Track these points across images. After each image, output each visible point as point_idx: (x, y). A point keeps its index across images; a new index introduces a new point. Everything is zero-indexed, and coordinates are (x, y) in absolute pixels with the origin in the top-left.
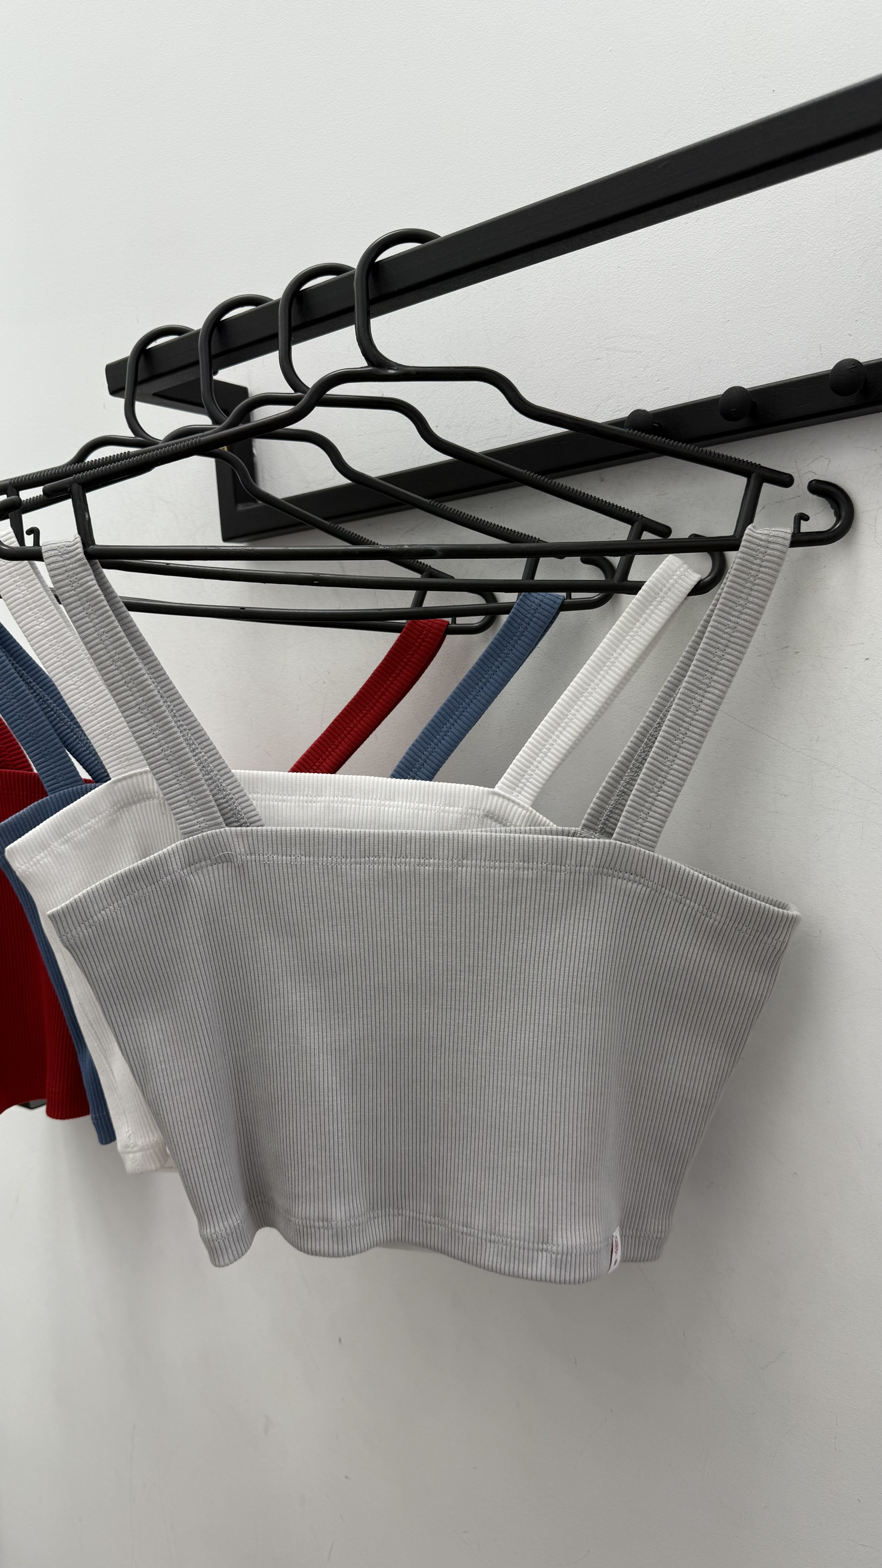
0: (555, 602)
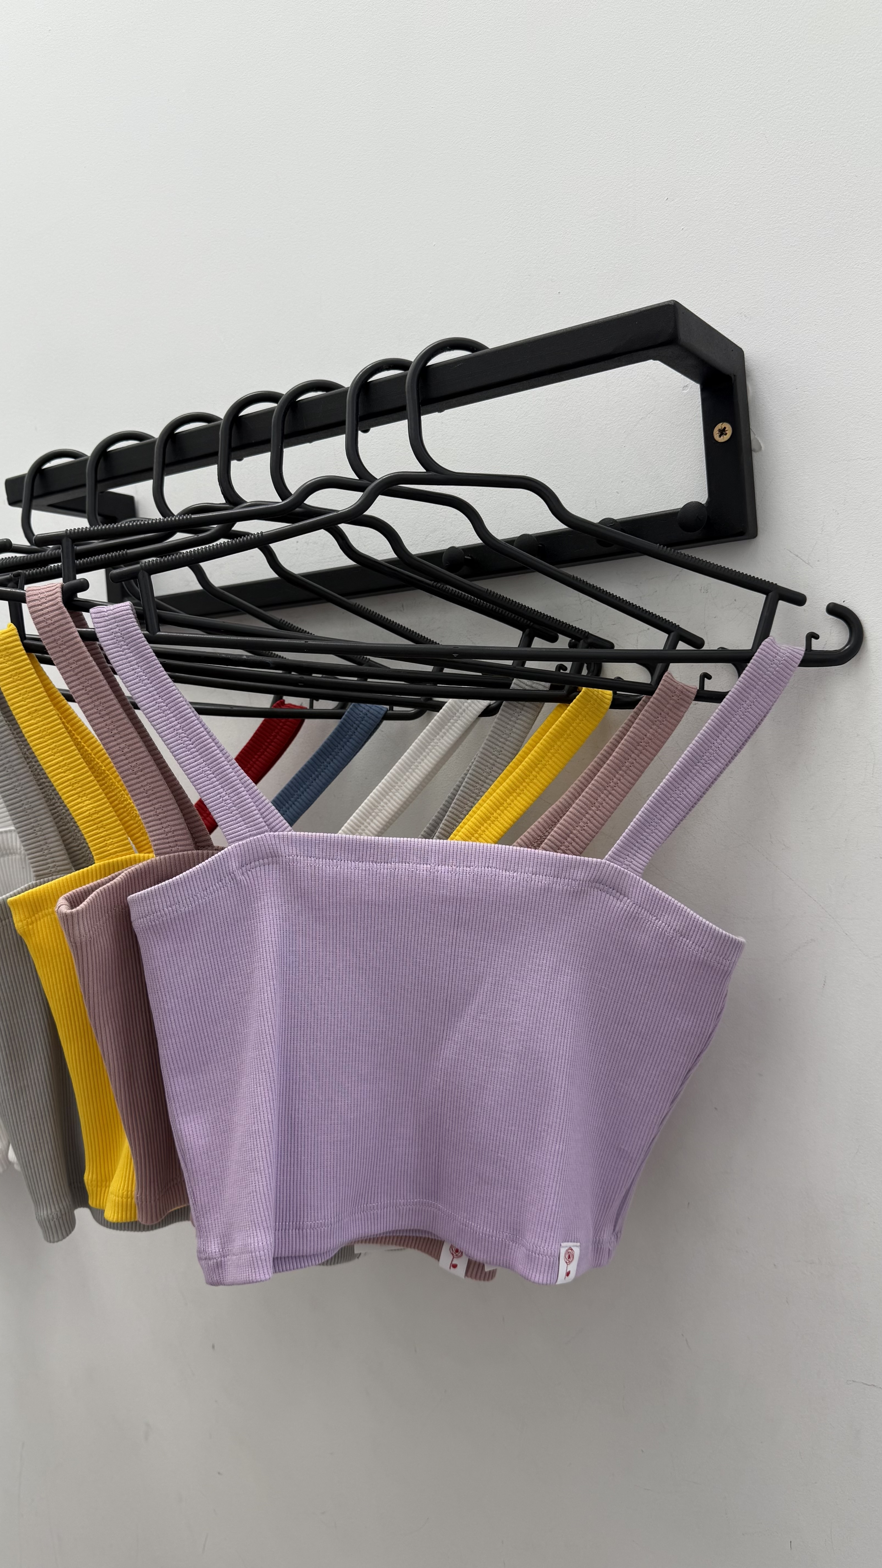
0: (379, 713)
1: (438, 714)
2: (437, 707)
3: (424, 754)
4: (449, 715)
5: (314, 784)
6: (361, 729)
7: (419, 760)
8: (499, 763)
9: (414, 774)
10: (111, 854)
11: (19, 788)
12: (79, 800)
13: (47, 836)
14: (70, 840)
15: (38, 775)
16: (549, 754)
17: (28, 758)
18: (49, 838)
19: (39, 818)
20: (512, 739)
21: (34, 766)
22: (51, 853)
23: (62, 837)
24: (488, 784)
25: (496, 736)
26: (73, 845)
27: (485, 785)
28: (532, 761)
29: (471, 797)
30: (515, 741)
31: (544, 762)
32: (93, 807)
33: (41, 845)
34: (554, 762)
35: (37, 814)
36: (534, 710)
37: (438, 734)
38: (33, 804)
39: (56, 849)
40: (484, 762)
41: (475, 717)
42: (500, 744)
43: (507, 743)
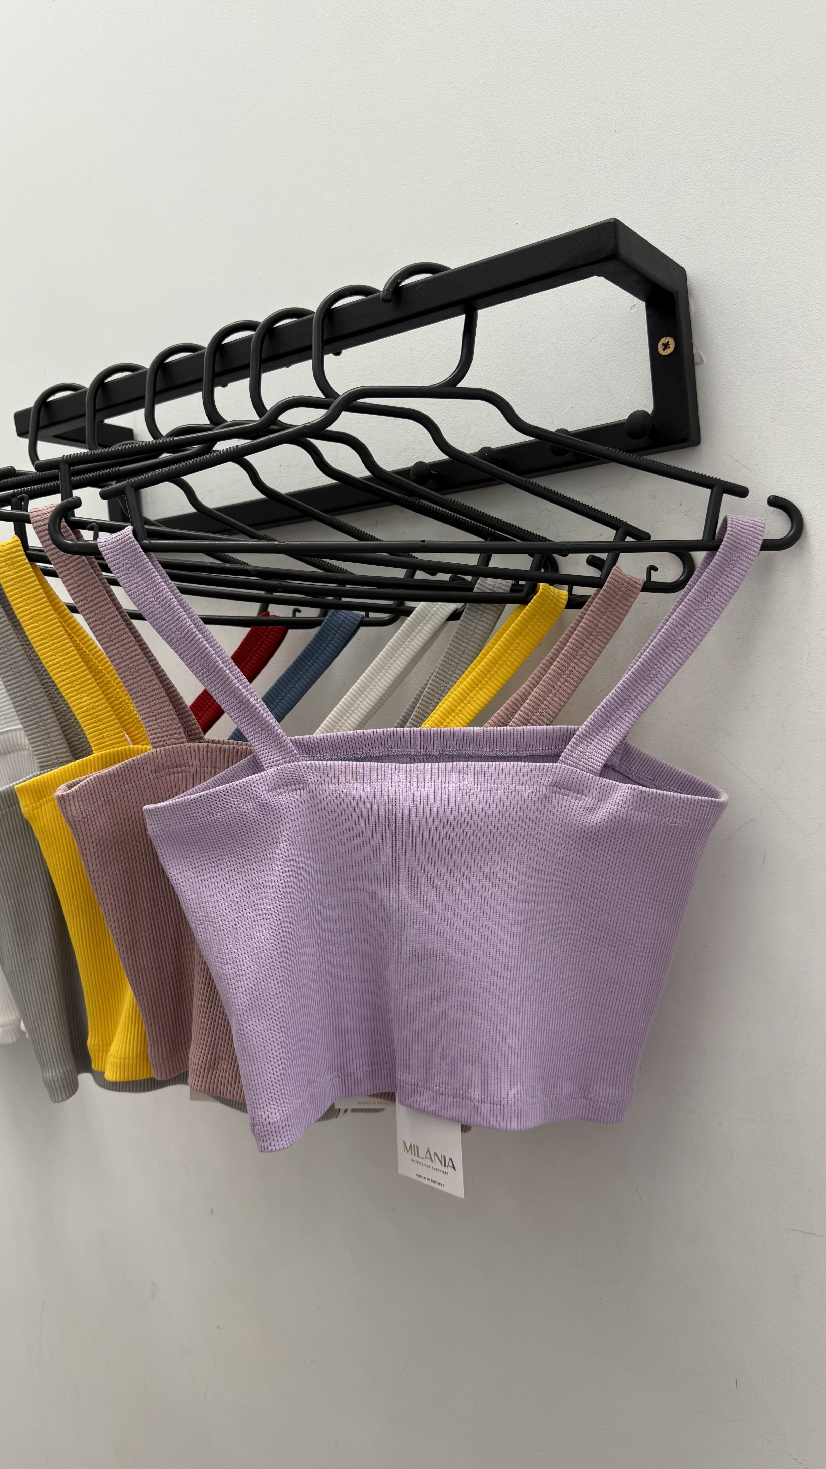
0: (356, 620)
1: (409, 618)
2: (408, 612)
3: (396, 655)
4: (419, 619)
5: (297, 686)
6: (340, 634)
7: (391, 661)
8: (463, 662)
9: (387, 674)
10: (107, 746)
11: (24, 687)
12: (78, 696)
13: (49, 731)
14: (71, 735)
15: (42, 675)
16: (509, 651)
17: (32, 660)
18: (52, 732)
19: (42, 714)
20: (475, 640)
21: (37, 667)
22: (54, 746)
23: (64, 732)
24: (453, 681)
25: (460, 637)
26: (73, 739)
27: (450, 682)
28: (493, 658)
29: (438, 694)
30: (478, 641)
31: (504, 659)
32: (91, 703)
33: (44, 739)
34: (513, 658)
35: (40, 710)
36: (495, 612)
37: (409, 637)
38: (37, 702)
39: (59, 742)
40: (449, 661)
41: (443, 621)
42: (464, 644)
43: (470, 643)
